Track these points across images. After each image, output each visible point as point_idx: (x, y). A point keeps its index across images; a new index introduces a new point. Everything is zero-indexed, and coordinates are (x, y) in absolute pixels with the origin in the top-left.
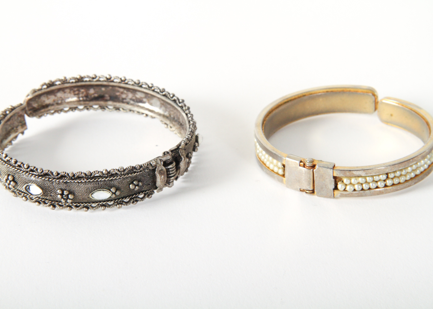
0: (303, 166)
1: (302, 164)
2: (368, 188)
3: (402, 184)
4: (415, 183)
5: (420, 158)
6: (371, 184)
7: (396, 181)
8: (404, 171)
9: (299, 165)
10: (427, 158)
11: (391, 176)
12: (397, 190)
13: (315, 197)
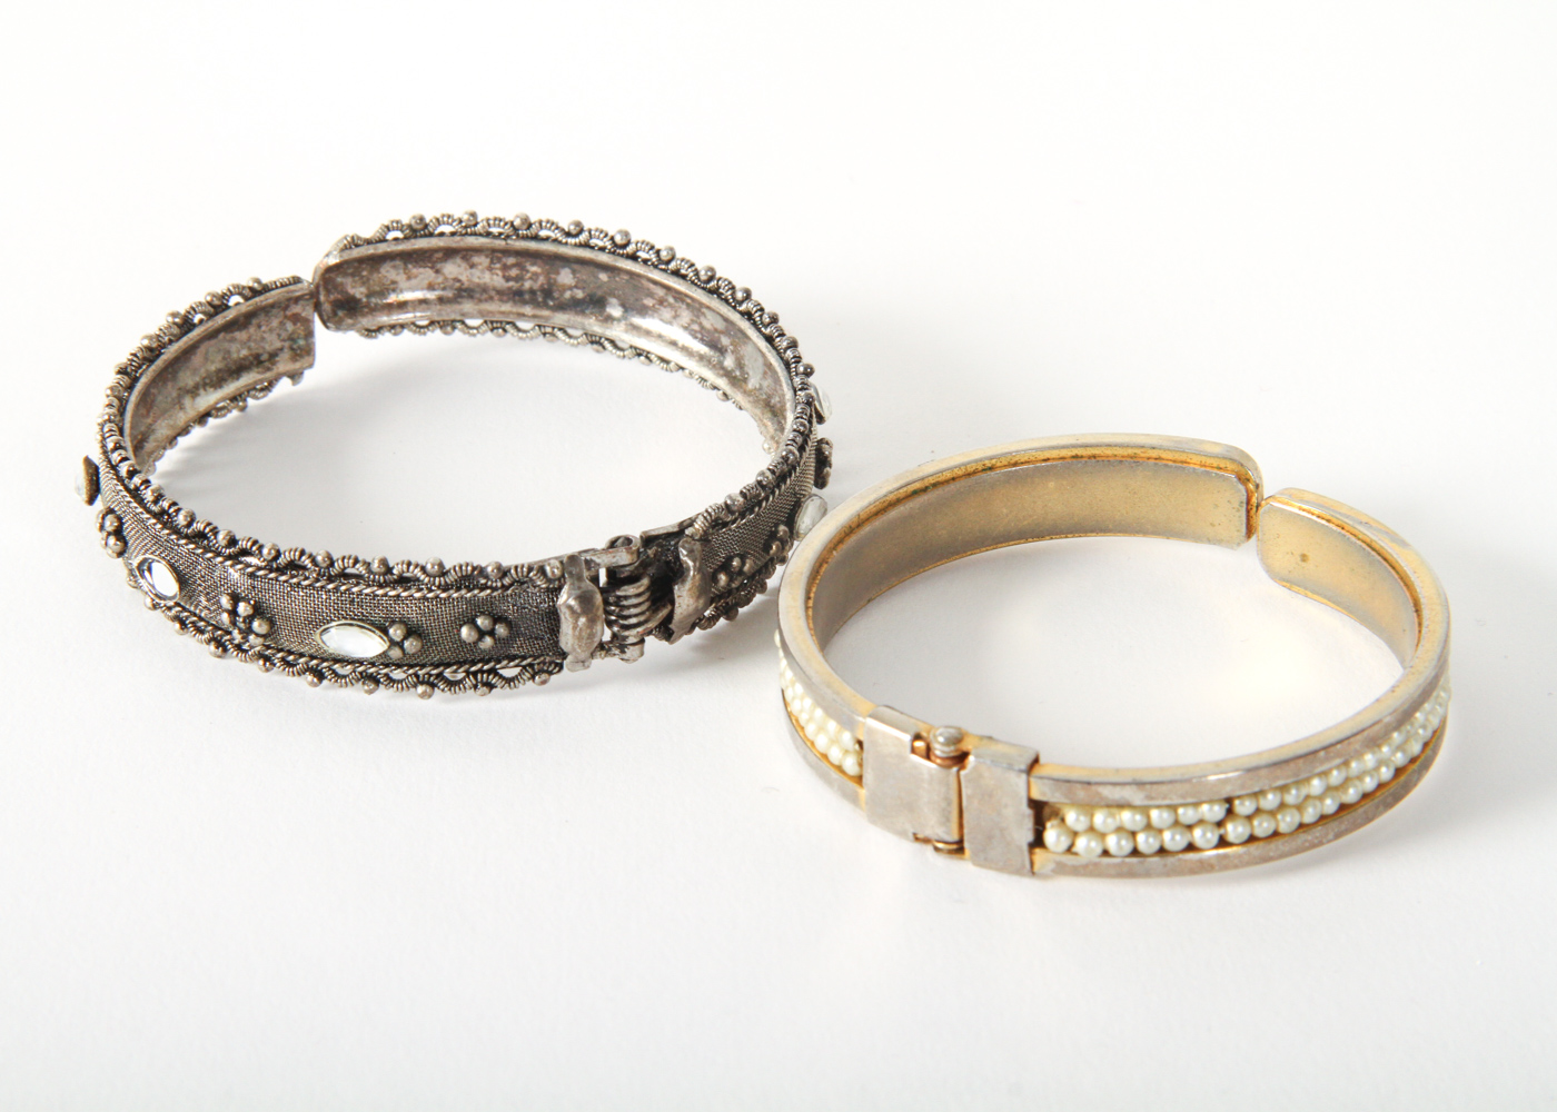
0: (924, 753)
1: (919, 744)
2: (1156, 846)
3: (1286, 839)
4: (1338, 836)
5: (1357, 746)
6: (1167, 836)
7: (1262, 827)
8: (1293, 792)
9: (908, 749)
10: (1390, 745)
11: (1243, 807)
12: (1266, 859)
13: (964, 868)
